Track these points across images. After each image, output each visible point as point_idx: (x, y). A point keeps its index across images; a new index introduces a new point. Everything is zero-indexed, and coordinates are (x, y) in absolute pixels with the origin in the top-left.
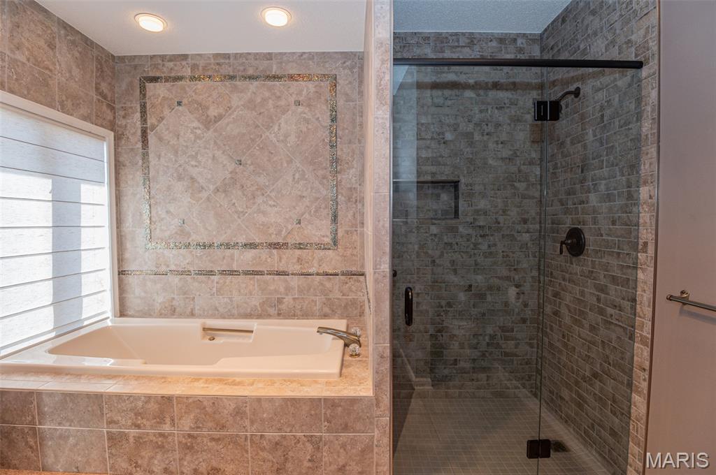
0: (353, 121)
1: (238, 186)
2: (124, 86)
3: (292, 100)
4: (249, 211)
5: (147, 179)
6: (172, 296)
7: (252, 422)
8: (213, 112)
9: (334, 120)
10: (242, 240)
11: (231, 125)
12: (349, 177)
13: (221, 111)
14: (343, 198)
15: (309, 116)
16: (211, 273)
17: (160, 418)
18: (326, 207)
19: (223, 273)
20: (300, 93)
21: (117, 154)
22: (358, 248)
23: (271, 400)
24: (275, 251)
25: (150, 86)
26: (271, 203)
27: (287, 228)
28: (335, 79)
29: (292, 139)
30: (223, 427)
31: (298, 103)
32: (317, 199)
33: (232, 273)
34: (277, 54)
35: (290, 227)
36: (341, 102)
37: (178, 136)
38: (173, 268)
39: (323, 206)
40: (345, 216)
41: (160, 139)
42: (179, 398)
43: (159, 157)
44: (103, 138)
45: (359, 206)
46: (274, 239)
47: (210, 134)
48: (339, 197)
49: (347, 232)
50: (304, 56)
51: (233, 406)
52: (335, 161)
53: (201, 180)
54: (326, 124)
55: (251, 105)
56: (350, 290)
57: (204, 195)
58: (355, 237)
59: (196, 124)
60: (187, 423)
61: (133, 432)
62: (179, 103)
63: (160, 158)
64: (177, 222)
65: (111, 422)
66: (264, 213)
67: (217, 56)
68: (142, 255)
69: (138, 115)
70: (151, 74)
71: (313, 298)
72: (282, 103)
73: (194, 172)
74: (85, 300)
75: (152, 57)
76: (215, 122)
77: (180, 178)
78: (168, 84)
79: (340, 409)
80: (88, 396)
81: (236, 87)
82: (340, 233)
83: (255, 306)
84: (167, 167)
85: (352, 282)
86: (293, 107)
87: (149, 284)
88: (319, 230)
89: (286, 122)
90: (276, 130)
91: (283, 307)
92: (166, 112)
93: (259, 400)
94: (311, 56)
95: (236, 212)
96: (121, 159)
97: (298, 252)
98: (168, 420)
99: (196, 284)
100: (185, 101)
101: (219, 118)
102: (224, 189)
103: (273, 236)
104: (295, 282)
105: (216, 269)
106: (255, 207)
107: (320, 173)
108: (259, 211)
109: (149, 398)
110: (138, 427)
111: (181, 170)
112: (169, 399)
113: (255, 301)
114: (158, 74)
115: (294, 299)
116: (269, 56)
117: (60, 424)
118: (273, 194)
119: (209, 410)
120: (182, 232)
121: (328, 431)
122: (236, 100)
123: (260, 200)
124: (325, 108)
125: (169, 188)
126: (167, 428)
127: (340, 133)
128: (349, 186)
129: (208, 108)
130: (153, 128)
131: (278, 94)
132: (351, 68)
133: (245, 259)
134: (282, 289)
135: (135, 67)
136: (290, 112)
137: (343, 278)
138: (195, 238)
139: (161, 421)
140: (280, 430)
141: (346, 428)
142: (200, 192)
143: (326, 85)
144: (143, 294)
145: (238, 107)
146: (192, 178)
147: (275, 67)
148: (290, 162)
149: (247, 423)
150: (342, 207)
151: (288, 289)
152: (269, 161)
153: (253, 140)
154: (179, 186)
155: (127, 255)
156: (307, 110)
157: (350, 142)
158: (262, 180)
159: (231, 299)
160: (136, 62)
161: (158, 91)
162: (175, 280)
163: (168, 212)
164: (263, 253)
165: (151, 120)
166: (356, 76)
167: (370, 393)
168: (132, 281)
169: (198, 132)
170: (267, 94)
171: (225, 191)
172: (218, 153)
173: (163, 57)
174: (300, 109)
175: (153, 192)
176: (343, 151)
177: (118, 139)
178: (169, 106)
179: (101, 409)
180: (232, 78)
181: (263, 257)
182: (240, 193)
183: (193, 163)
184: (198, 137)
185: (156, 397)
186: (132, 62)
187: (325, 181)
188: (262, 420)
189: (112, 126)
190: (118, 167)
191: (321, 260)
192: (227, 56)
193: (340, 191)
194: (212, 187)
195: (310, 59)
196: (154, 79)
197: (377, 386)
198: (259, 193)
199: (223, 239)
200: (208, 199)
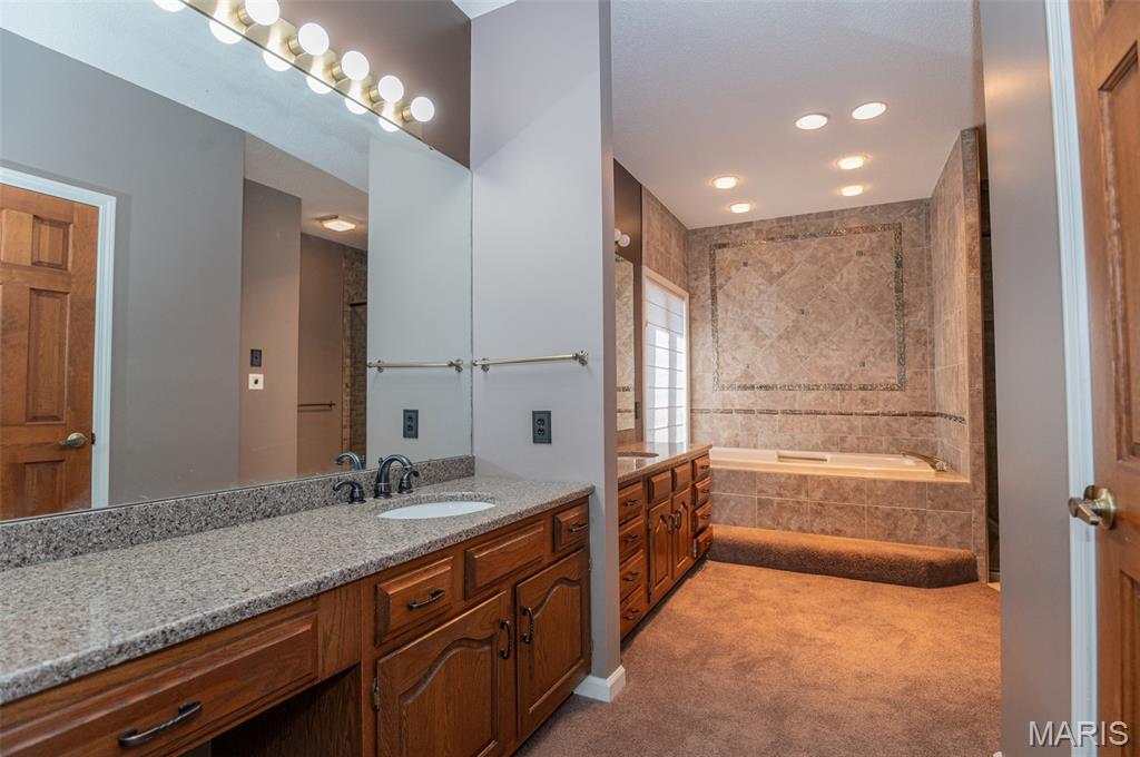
0: (921, 266)
1: (801, 333)
2: (696, 254)
3: (854, 251)
4: (812, 355)
5: (715, 331)
6: (736, 432)
7: (869, 497)
8: (776, 269)
9: (899, 265)
10: (804, 381)
11: (793, 280)
12: (917, 319)
13: (784, 267)
14: (910, 341)
15: (872, 264)
16: (770, 412)
17: (798, 491)
18: (892, 350)
19: (784, 412)
20: (863, 243)
21: (690, 311)
22: (929, 387)
23: (884, 481)
24: (837, 393)
25: (718, 252)
26: (834, 347)
27: (849, 370)
28: (900, 228)
29: (855, 286)
30: (845, 499)
31: (860, 254)
32: (883, 342)
33: (793, 412)
34: (838, 212)
35: (853, 369)
36: (907, 248)
37: (744, 293)
38: (738, 407)
39: (889, 348)
40: (914, 357)
41: (728, 296)
42: (812, 477)
43: (726, 311)
44: (682, 298)
45: (929, 347)
46: (837, 381)
47: (774, 288)
48: (907, 339)
49: (916, 373)
50: (867, 210)
51: (853, 484)
52: (901, 305)
53: (765, 330)
54: (888, 271)
55: (813, 260)
56: (921, 431)
57: (768, 342)
58: (924, 378)
59: (760, 280)
60: (818, 495)
61: (777, 499)
62: (745, 264)
63: (728, 313)
64: (742, 367)
65: (761, 491)
66: (827, 357)
67: (778, 220)
68: (711, 398)
69: (708, 277)
70: (719, 242)
71: (879, 438)
72: (844, 255)
73: (758, 323)
74: (678, 428)
75: (721, 227)
76: (779, 277)
77: (745, 329)
78: (735, 249)
79: (941, 491)
80: (746, 472)
81: (798, 245)
82: (909, 374)
83: (817, 444)
84: (734, 320)
85: (922, 423)
86: (856, 258)
87: (715, 421)
88: (886, 371)
89: (849, 273)
90: (838, 279)
91: (846, 445)
92: (733, 272)
93: (875, 481)
94: (873, 209)
95: (799, 356)
96: (693, 315)
97: (862, 393)
98: (803, 492)
99: (759, 422)
100: (750, 262)
101: (783, 273)
102: (786, 336)
103: (836, 378)
104: (858, 422)
105: (779, 408)
106: (817, 352)
107: (885, 317)
108: (821, 355)
109: (789, 476)
110: (781, 495)
111: (746, 321)
112: (805, 477)
113: (817, 439)
114: (725, 241)
115: (858, 438)
116: (830, 214)
117: (724, 491)
118: (835, 339)
119: (835, 486)
120: (746, 374)
121: (932, 507)
122: (798, 256)
123: (822, 345)
124: (888, 255)
125: (735, 338)
126: (802, 498)
127: (906, 277)
128: (917, 328)
129: (772, 266)
130: (721, 287)
131: (840, 247)
132: (917, 216)
133: (807, 400)
134: (845, 429)
135: (706, 237)
136: (852, 263)
137: (912, 418)
138: (758, 381)
139: (799, 493)
140: (891, 504)
141: (947, 506)
142: (763, 340)
143: (891, 235)
144: (710, 431)
145: (799, 262)
146: (757, 328)
147: (836, 224)
148: (853, 308)
149: (865, 497)
150: (910, 348)
151: (852, 429)
152: (831, 309)
153: (815, 291)
154: (745, 335)
155: (696, 396)
156: (870, 259)
157: (918, 285)
158: (824, 326)
159: (793, 437)
160: (707, 233)
161: (725, 256)
162: (740, 418)
163: (734, 358)
164: (827, 395)
165: (719, 281)
166: (923, 222)
167: (968, 481)
168: (701, 418)
169: (762, 287)
170: (829, 248)
171: (787, 338)
172: (781, 305)
173: (730, 227)
174: (863, 259)
175: (720, 341)
176: (909, 295)
177: (690, 298)
178: (736, 267)
179: (755, 482)
180: (794, 237)
181: (825, 398)
182: (802, 339)
183: (757, 314)
184: (761, 292)
185: (795, 475)
186: (703, 233)
187: (890, 325)
188: (877, 496)
189: (687, 288)
190: (691, 320)
191: (886, 402)
192: (789, 219)
193: (906, 332)
194: (775, 335)
195: (872, 212)
196: (724, 246)
197: (974, 475)
198: (821, 338)
199: (785, 381)
200: (771, 346)
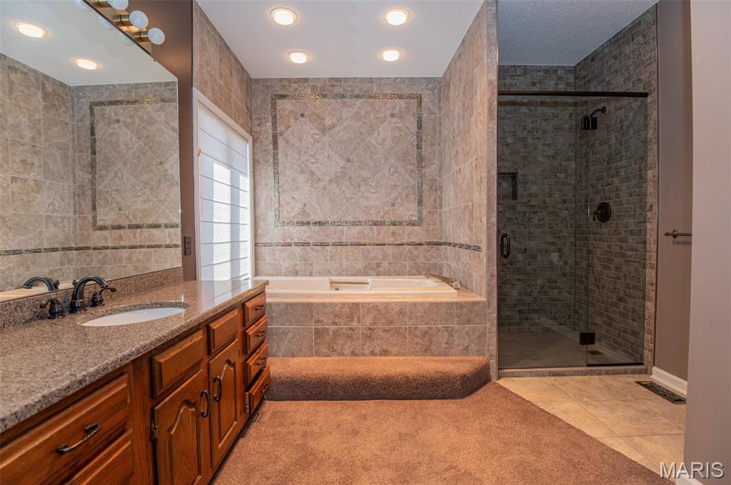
0: (434, 129)
1: (347, 177)
2: (259, 102)
3: (388, 113)
4: (356, 197)
5: (276, 173)
6: (295, 262)
7: (410, 319)
8: (328, 122)
9: (420, 127)
10: (350, 218)
11: (341, 132)
12: (431, 171)
13: (334, 121)
14: (427, 187)
15: (400, 125)
16: (323, 245)
17: (350, 318)
18: (414, 194)
19: (334, 244)
20: (394, 108)
21: (254, 154)
22: (438, 224)
23: (422, 304)
24: (375, 227)
25: (279, 102)
26: (372, 190)
27: (384, 209)
28: (421, 98)
29: (388, 143)
30: (391, 322)
31: (393, 115)
32: (408, 187)
33: (341, 244)
34: (377, 79)
35: (386, 208)
36: (425, 116)
37: (301, 140)
38: (296, 241)
39: (412, 193)
40: (428, 200)
41: (287, 142)
42: (363, 304)
43: (286, 156)
44: (247, 141)
45: (439, 192)
46: (374, 218)
47: (326, 139)
48: (424, 186)
49: (430, 212)
50: (398, 80)
51: (398, 308)
52: (421, 159)
53: (318, 174)
54: (413, 131)
55: (357, 117)
56: (432, 256)
57: (321, 184)
58: (435, 216)
59: (315, 131)
60: (368, 321)
61: (333, 327)
62: (302, 115)
63: (287, 158)
64: (300, 205)
65: (318, 321)
66: (367, 198)
67: (331, 79)
68: (273, 233)
69: (270, 124)
70: (280, 93)
71: (405, 263)
72: (381, 115)
73: (313, 167)
75: (281, 80)
76: (330, 129)
77: (302, 172)
78: (293, 101)
79: (465, 309)
80: (303, 304)
81: (345, 103)
82: (424, 213)
83: (360, 269)
84: (293, 164)
85: (433, 250)
86: (389, 119)
87: (277, 253)
88: (408, 211)
89: (384, 130)
90: (376, 135)
91: (381, 269)
92: (292, 121)
93: (415, 304)
94: (403, 80)
95: (346, 198)
96: (256, 157)
97: (393, 228)
98: (356, 319)
99: (314, 253)
100: (306, 114)
101: (333, 126)
102: (336, 180)
103: (374, 216)
104: (390, 250)
105: (331, 241)
106: (360, 194)
107: (409, 168)
108: (363, 196)
109: (344, 304)
110: (336, 324)
111: (303, 165)
112: (357, 304)
113: (360, 265)
114: (285, 93)
115: (389, 263)
116: (371, 80)
117: (282, 324)
118: (373, 184)
119: (383, 311)
120: (303, 212)
121: (458, 324)
122: (346, 113)
123: (363, 188)
124: (412, 119)
125: (294, 180)
126: (355, 324)
127: (424, 138)
128: (431, 178)
129: (324, 119)
130: (281, 134)
131: (378, 109)
132: (433, 90)
133: (351, 233)
134: (380, 256)
135: (268, 87)
136: (387, 122)
137: (426, 247)
138: (314, 218)
139: (352, 320)
140: (428, 323)
141: (469, 322)
142: (318, 182)
143: (414, 102)
144: (272, 261)
145: (347, 118)
146: (312, 172)
147: (375, 88)
148: (386, 159)
149: (407, 319)
150: (426, 193)
151: (385, 256)
152: (371, 159)
153: (358, 143)
154: (302, 178)
155: (260, 231)
156: (399, 121)
157: (432, 145)
158: (365, 173)
159: (341, 264)
160: (269, 83)
161: (285, 106)
162: (299, 249)
163: (293, 198)
164: (367, 229)
165: (280, 128)
166: (437, 95)
168: (264, 251)
169: (317, 137)
170: (369, 109)
171: (337, 182)
172: (332, 153)
173: (289, 80)
174: (394, 120)
175: (281, 183)
176: (426, 151)
177: (254, 141)
178: (294, 117)
179: (312, 313)
180: (343, 96)
181: (366, 232)
182: (348, 183)
183: (313, 160)
184: (316, 141)
185: (348, 304)
186: (266, 83)
187: (413, 174)
188: (417, 317)
189: (251, 132)
190: (255, 162)
191: (409, 234)
192: (339, 80)
193: (424, 181)
194: (327, 179)
195: (402, 83)
196: (283, 97)
198: (363, 183)
199: (334, 218)
200: (324, 188)
